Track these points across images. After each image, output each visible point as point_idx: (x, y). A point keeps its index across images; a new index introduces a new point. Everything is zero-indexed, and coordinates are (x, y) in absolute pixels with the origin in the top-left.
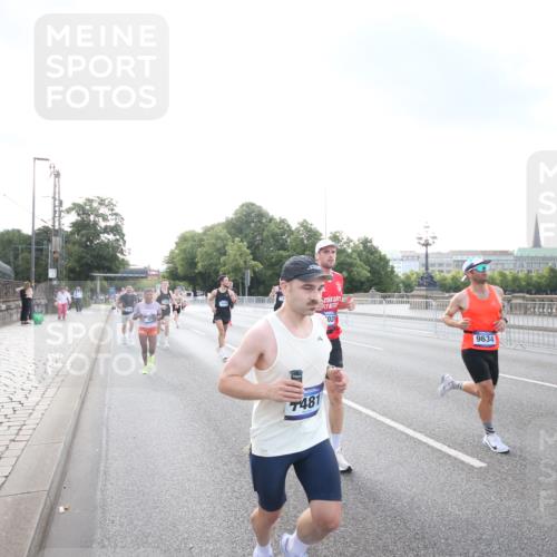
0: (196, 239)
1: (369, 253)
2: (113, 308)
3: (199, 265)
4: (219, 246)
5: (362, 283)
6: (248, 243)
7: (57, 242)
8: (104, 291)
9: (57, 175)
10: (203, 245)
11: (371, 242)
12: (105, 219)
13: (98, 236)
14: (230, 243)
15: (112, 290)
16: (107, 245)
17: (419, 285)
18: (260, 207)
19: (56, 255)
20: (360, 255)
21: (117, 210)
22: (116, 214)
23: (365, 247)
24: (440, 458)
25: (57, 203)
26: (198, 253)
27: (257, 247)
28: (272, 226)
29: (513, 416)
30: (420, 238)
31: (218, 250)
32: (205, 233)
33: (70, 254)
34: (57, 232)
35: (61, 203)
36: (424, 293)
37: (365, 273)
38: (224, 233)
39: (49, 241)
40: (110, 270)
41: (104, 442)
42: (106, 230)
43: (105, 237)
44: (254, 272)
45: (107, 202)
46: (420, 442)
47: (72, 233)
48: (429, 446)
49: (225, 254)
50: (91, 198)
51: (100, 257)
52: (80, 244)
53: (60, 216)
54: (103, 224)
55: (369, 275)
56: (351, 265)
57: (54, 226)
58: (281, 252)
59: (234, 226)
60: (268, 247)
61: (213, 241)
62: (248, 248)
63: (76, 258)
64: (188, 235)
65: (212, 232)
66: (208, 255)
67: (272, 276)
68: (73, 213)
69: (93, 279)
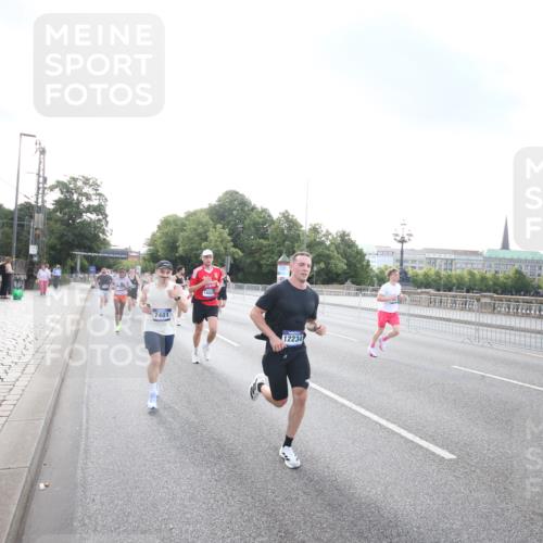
0: (179, 223)
1: (346, 245)
3: (181, 249)
4: (200, 230)
5: (338, 275)
6: (231, 229)
7: (39, 218)
8: (84, 270)
9: (43, 152)
10: (185, 230)
11: (348, 235)
12: (88, 198)
13: (80, 214)
14: (212, 229)
16: (89, 223)
18: (243, 195)
19: (38, 232)
20: (337, 247)
21: (101, 191)
22: (100, 195)
23: (343, 240)
25: (41, 180)
26: (181, 239)
27: (239, 234)
28: (254, 214)
30: (397, 235)
31: (199, 235)
32: (187, 218)
33: (52, 232)
34: (40, 209)
35: (45, 180)
37: (342, 265)
39: (32, 217)
40: (91, 249)
42: (89, 209)
43: (88, 217)
44: (235, 260)
45: (91, 182)
47: (55, 211)
49: (206, 239)
50: (76, 176)
51: (82, 236)
52: (62, 222)
53: (43, 193)
54: (85, 203)
55: (345, 267)
56: (329, 257)
57: (37, 202)
58: (262, 241)
59: (217, 213)
60: (249, 236)
61: (194, 226)
62: (229, 235)
63: (57, 235)
64: (171, 219)
65: (194, 217)
66: (190, 239)
67: (251, 264)
68: (57, 190)
69: (73, 257)
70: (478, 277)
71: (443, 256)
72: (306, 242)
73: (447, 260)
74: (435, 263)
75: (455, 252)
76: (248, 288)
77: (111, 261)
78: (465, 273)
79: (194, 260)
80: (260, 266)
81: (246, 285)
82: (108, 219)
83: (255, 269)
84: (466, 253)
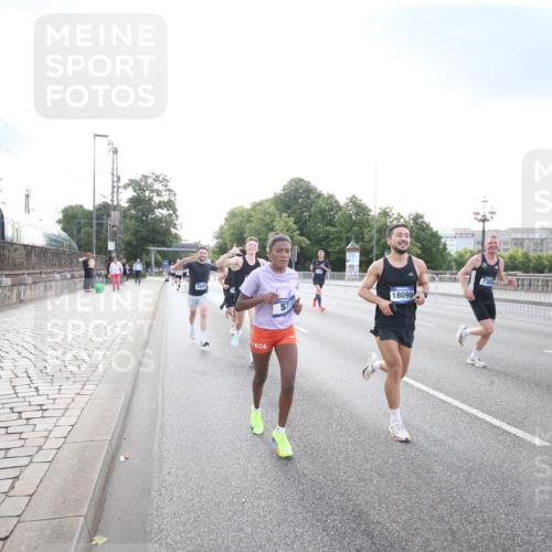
0: (245, 214)
1: (420, 229)
2: (167, 280)
4: (267, 220)
6: (295, 218)
7: (115, 215)
8: (158, 264)
9: (115, 152)
10: (251, 221)
11: (422, 217)
12: (158, 195)
13: (152, 210)
14: (278, 219)
15: (166, 263)
16: (160, 220)
18: (308, 182)
19: (115, 229)
21: (170, 186)
22: (170, 190)
23: (416, 223)
24: (498, 435)
25: (115, 179)
26: (248, 231)
27: (305, 222)
28: (320, 201)
30: (478, 214)
31: (267, 225)
32: (253, 209)
33: (127, 229)
34: (115, 208)
35: (119, 179)
37: (415, 250)
39: (109, 215)
40: (164, 244)
41: (160, 400)
42: (160, 205)
43: (162, 212)
44: (301, 248)
45: (160, 179)
46: (477, 418)
47: (129, 208)
48: (486, 422)
49: (272, 229)
50: (146, 174)
51: (154, 231)
52: (136, 218)
53: (117, 192)
54: (156, 199)
55: (419, 251)
57: (112, 201)
58: (329, 228)
59: (282, 202)
60: (316, 223)
61: (261, 216)
62: (295, 223)
63: (133, 231)
64: (237, 211)
65: (260, 207)
68: (130, 188)
69: (148, 252)
72: (376, 226)
74: (522, 244)
82: (178, 213)
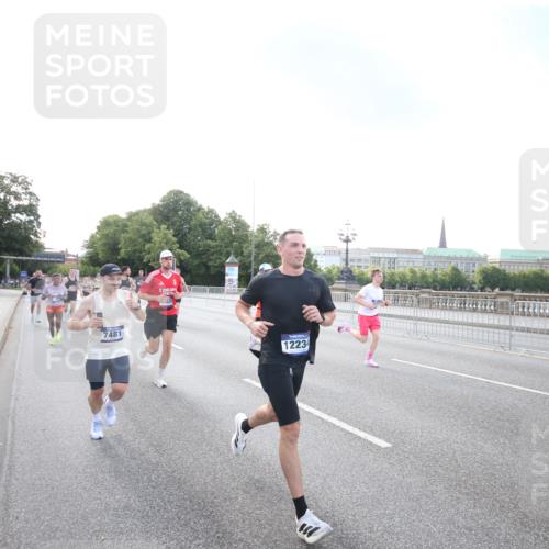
0: (120, 223)
2: (25, 294)
3: (123, 251)
4: (144, 231)
6: (176, 231)
8: (14, 275)
10: (126, 231)
12: (17, 197)
13: (8, 215)
14: (156, 230)
15: (24, 274)
16: (18, 226)
17: (339, 279)
18: (187, 195)
21: (31, 190)
22: (31, 194)
26: (122, 241)
27: (185, 235)
28: (201, 215)
29: (417, 400)
30: (342, 235)
31: (143, 236)
32: (129, 219)
36: (343, 286)
38: (149, 219)
42: (19, 209)
44: (181, 261)
45: (20, 180)
49: (150, 241)
50: (2, 174)
51: (10, 238)
54: (14, 203)
58: (209, 242)
59: (161, 213)
60: (196, 237)
61: (137, 227)
62: (174, 236)
64: (111, 220)
65: (136, 218)
66: (132, 241)
67: (198, 265)
69: (2, 262)
70: (419, 274)
71: (386, 255)
72: (254, 242)
73: (390, 258)
74: (379, 263)
75: (398, 251)
76: (195, 291)
77: (46, 266)
78: (407, 272)
79: (138, 262)
80: (208, 267)
81: (192, 287)
82: (40, 220)
83: (202, 271)
84: (407, 251)
